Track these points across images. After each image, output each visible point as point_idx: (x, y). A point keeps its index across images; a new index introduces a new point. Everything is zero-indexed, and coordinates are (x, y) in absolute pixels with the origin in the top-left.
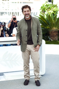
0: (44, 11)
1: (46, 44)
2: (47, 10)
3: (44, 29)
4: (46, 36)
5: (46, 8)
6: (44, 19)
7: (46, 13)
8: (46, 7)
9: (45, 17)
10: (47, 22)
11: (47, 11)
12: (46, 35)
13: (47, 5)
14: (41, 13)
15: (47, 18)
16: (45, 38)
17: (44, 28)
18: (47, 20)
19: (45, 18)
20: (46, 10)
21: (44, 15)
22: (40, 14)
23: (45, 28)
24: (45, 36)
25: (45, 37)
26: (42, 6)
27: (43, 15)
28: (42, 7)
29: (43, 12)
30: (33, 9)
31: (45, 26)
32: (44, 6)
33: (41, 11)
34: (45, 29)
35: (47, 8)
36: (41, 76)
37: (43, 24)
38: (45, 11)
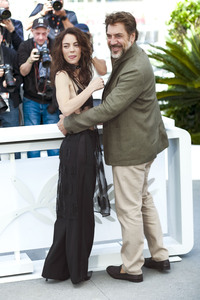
0: (181, 27)
1: (192, 143)
2: (193, 21)
3: (184, 90)
4: (192, 117)
5: (190, 17)
6: (183, 54)
7: (190, 33)
8: (188, 12)
9: (189, 48)
10: (194, 67)
11: (193, 27)
12: (193, 113)
13: (192, 6)
14: (170, 34)
15: (193, 53)
16: (191, 124)
17: (185, 87)
18: (193, 60)
19: (188, 52)
20: (189, 24)
21: (182, 41)
22: (169, 37)
23: (189, 86)
24: (191, 114)
25: (189, 120)
26: (176, 9)
27: (179, 43)
28: (174, 14)
29: (180, 32)
30: (143, 21)
31: (189, 81)
32: (184, 9)
33: (172, 26)
34: (189, 92)
35: (193, 15)
36: (179, 259)
37: (182, 75)
38: (185, 28)
